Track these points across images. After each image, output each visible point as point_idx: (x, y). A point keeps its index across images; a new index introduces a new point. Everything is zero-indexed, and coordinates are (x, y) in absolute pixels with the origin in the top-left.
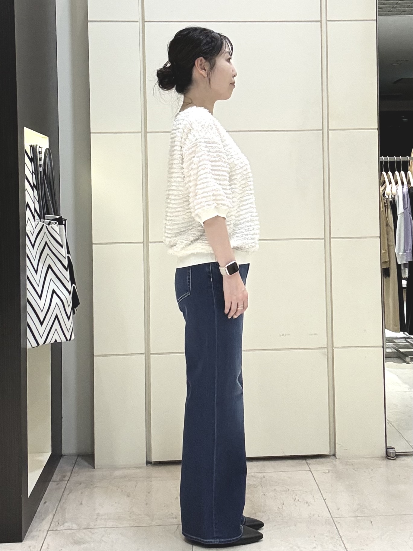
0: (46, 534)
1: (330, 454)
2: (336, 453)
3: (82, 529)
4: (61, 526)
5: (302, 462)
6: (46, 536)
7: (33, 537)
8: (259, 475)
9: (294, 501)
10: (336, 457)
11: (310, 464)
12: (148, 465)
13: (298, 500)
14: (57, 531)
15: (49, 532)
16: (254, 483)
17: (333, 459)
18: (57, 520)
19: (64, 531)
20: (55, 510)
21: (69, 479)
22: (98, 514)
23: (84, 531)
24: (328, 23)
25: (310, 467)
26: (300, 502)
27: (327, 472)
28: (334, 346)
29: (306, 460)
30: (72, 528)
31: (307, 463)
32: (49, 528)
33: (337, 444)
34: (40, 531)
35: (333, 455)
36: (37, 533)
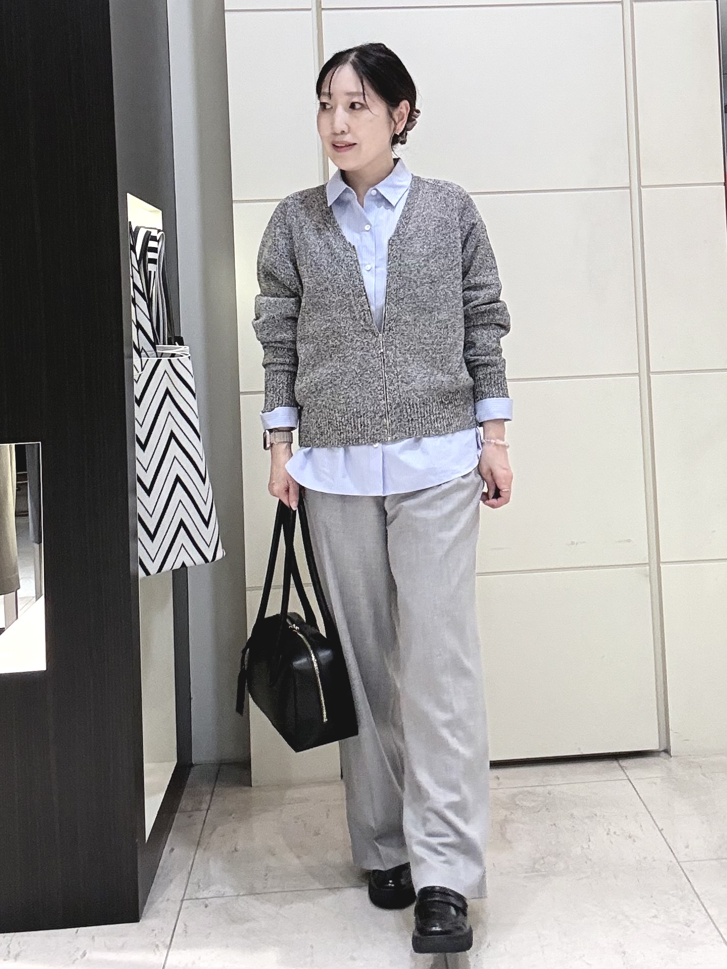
1: (660, 750)
2: (670, 746)
3: (243, 895)
4: (203, 890)
5: (612, 765)
6: (180, 909)
7: (157, 913)
8: (539, 790)
10: (670, 755)
11: (626, 769)
13: (614, 832)
14: (196, 901)
16: (533, 804)
17: (667, 758)
18: (196, 880)
20: (190, 864)
21: (209, 806)
22: (267, 868)
23: (243, 897)
25: (628, 774)
26: (618, 835)
27: (658, 781)
28: (661, 561)
29: (618, 761)
30: (224, 894)
31: (621, 767)
32: (184, 895)
33: (670, 731)
34: (168, 900)
35: (664, 751)
36: (164, 904)
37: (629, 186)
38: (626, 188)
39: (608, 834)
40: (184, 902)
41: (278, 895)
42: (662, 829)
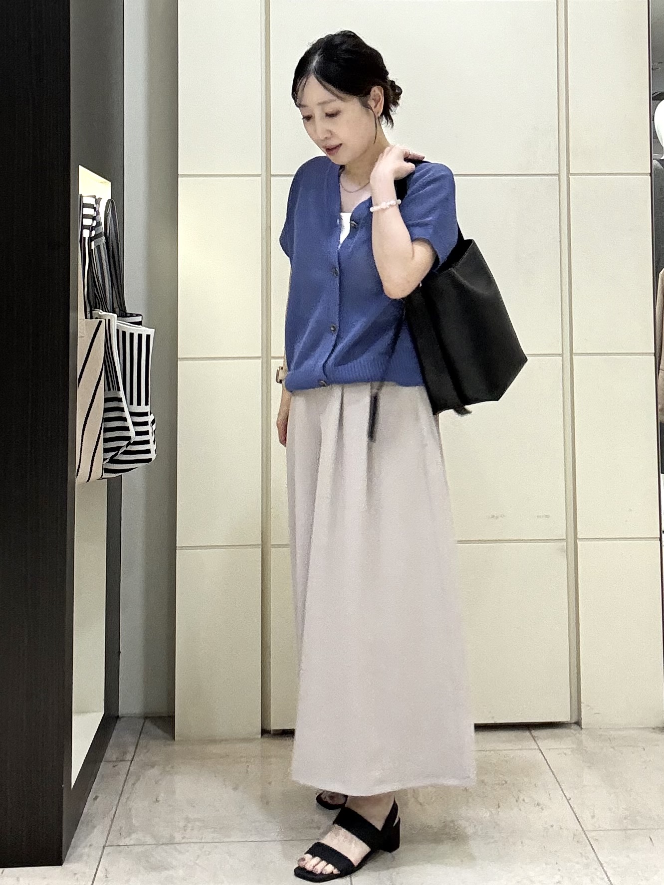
0: (100, 853)
1: (571, 723)
2: (582, 719)
3: (163, 844)
4: (125, 838)
5: (524, 734)
6: (102, 855)
7: (79, 858)
10: (581, 727)
11: (538, 739)
12: (266, 735)
13: (524, 800)
14: (119, 848)
15: (107, 850)
17: (575, 730)
18: (118, 828)
19: (130, 847)
20: (113, 812)
21: (134, 756)
22: (187, 819)
23: (163, 846)
25: (539, 744)
26: (526, 803)
27: (569, 752)
28: (579, 536)
29: (530, 731)
30: (145, 842)
31: (532, 736)
32: (106, 842)
33: (582, 704)
34: (91, 845)
35: (575, 723)
36: (87, 850)
37: (558, 173)
38: (555, 175)
39: (517, 801)
40: (106, 848)
41: (197, 847)
42: (570, 799)
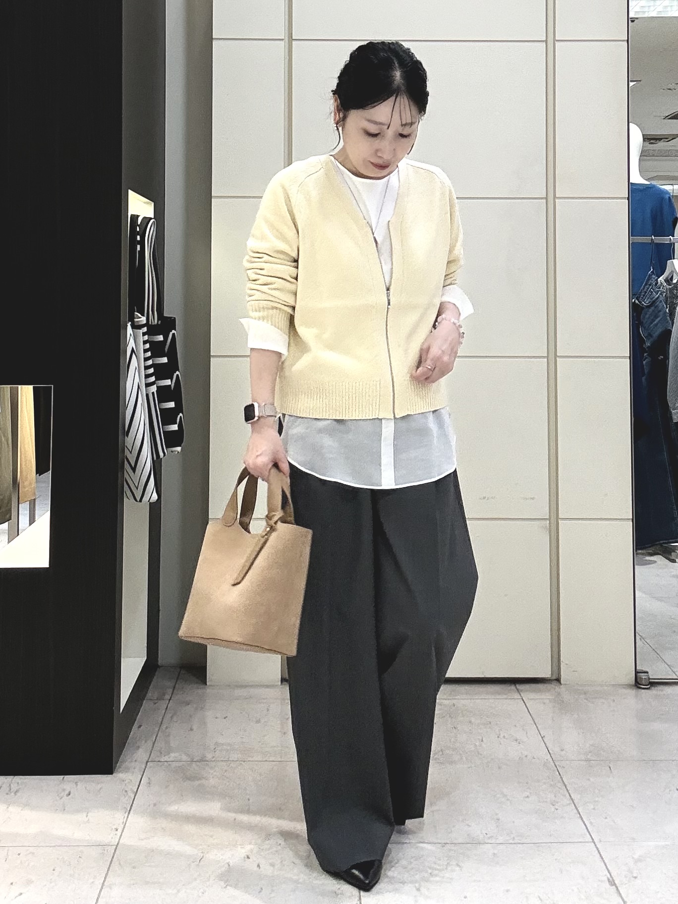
0: (143, 767)
1: (552, 679)
2: (561, 676)
3: (195, 761)
4: (164, 756)
5: (509, 688)
6: (146, 767)
7: (127, 770)
9: (498, 737)
10: (560, 683)
11: (522, 691)
12: (284, 683)
13: (504, 737)
14: (159, 763)
17: (556, 685)
18: (158, 749)
19: (169, 763)
20: (155, 736)
21: (171, 696)
22: (217, 744)
23: (198, 763)
24: (557, 44)
25: (522, 695)
26: (507, 739)
27: (547, 701)
29: (516, 685)
30: (181, 759)
31: (518, 690)
32: (149, 758)
33: (561, 663)
34: (136, 761)
35: (556, 680)
36: (133, 764)
40: (148, 763)
41: (224, 764)
42: (544, 737)
